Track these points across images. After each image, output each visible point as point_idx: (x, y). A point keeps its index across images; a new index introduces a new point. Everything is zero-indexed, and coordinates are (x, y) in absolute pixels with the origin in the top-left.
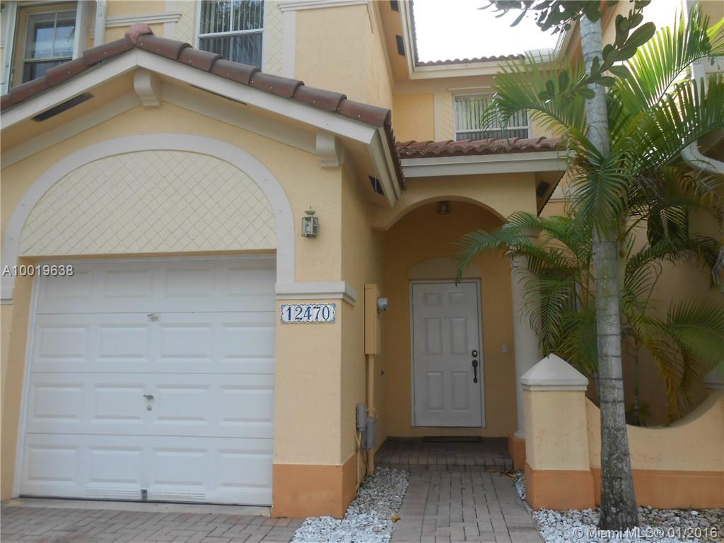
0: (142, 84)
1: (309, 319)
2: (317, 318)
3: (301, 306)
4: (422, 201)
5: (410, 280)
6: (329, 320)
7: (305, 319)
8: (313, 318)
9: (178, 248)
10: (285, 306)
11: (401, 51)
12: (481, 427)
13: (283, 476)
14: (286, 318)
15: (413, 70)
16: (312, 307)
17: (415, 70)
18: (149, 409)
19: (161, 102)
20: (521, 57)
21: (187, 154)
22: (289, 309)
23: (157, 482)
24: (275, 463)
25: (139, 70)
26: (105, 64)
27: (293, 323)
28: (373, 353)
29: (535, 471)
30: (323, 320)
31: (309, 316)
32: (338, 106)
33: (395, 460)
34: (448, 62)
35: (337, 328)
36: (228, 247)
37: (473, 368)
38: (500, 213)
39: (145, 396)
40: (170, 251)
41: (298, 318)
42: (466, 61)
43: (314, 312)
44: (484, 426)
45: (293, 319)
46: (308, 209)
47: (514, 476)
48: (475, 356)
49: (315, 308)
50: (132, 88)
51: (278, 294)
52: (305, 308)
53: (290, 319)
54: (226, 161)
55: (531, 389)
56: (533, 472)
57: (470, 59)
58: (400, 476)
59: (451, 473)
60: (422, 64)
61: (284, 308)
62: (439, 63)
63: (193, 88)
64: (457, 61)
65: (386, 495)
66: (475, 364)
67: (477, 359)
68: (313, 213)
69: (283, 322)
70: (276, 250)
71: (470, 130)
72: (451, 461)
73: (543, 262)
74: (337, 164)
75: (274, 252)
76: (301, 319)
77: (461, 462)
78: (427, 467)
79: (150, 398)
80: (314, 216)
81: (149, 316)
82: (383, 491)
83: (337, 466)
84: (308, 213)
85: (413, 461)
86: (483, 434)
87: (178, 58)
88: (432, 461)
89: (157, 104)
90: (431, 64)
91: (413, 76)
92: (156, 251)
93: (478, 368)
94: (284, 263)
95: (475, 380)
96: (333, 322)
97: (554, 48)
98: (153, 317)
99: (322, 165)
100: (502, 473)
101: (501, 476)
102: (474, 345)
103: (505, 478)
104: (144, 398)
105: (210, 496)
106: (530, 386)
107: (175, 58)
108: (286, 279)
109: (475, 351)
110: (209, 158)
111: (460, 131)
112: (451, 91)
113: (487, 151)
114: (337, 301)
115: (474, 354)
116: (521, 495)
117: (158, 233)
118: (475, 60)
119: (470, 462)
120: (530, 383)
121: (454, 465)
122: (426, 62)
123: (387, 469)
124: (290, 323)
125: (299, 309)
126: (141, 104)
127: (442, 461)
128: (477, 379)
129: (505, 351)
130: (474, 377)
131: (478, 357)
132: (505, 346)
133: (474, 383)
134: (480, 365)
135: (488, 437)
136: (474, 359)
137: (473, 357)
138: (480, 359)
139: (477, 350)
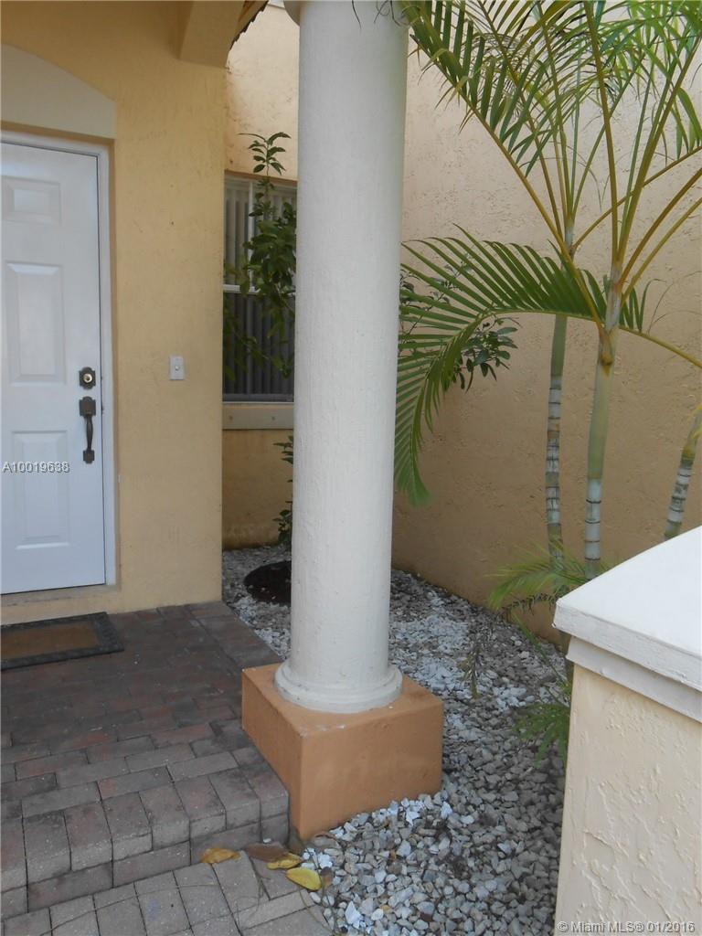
12: (103, 584)
37: (82, 420)
44: (114, 581)
48: (88, 385)
66: (87, 408)
67: (93, 393)
86: (111, 604)
93: (96, 420)
95: (89, 456)
102: (87, 348)
109: (89, 372)
119: (129, 845)
128: (93, 452)
129: (181, 375)
130: (85, 447)
131: (96, 389)
132: (179, 358)
133: (84, 463)
134: (104, 411)
135: (125, 614)
136: (83, 393)
137: (82, 388)
138: (102, 394)
139: (95, 368)
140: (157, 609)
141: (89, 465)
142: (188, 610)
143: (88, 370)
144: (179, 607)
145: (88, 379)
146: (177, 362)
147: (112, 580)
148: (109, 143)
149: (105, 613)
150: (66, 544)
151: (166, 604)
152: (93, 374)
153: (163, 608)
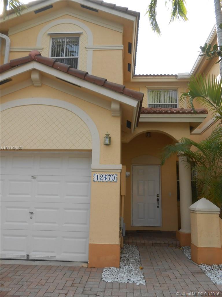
0: (35, 76)
1: (106, 180)
2: (109, 180)
3: (103, 175)
4: (143, 132)
5: (132, 164)
6: (114, 181)
7: (104, 180)
8: (107, 180)
9: (48, 148)
10: (95, 174)
11: (129, 70)
12: (160, 227)
13: (93, 249)
14: (96, 180)
15: (132, 78)
16: (107, 175)
17: (133, 78)
18: (31, 218)
19: (42, 84)
20: (176, 76)
21: (53, 107)
22: (97, 176)
23: (34, 251)
24: (90, 243)
25: (34, 70)
26: (20, 66)
27: (99, 182)
28: (124, 195)
29: (199, 247)
30: (112, 181)
31: (106, 179)
32: (123, 91)
33: (130, 241)
34: (147, 75)
35: (118, 184)
36: (70, 148)
37: (157, 202)
38: (175, 138)
39: (29, 212)
40: (44, 149)
41: (101, 180)
42: (154, 75)
43: (108, 177)
44: (161, 226)
45: (99, 180)
46: (107, 133)
47: (181, 248)
48: (158, 197)
49: (108, 175)
50: (31, 77)
51: (92, 169)
52: (104, 175)
53: (97, 180)
54: (70, 111)
55: (197, 212)
56: (197, 248)
57: (156, 75)
58: (134, 248)
59: (154, 247)
60: (136, 76)
61: (95, 175)
62: (143, 75)
63: (57, 79)
64: (150, 75)
65: (132, 256)
66: (158, 200)
68: (108, 135)
69: (94, 181)
70: (92, 150)
71: (154, 104)
72: (154, 242)
73: (193, 159)
74: (119, 115)
75: (91, 151)
76: (102, 180)
77: (158, 242)
78: (144, 244)
79: (32, 213)
80: (109, 136)
81: (32, 177)
82: (130, 255)
83: (117, 245)
84: (106, 135)
85: (138, 241)
86: (161, 230)
87: (53, 66)
88: (146, 241)
89: (40, 85)
90: (140, 75)
91: (132, 80)
92: (38, 148)
94: (95, 156)
95: (158, 207)
96: (116, 182)
97: (189, 73)
98: (34, 177)
99: (112, 115)
100: (176, 247)
101: (176, 248)
102: (158, 191)
103: (177, 249)
104: (29, 213)
105: (58, 258)
106: (196, 211)
107: (52, 66)
108: (96, 162)
109: (158, 194)
110: (63, 109)
111: (150, 104)
112: (147, 87)
113: (161, 113)
114: (118, 173)
115: (158, 196)
116: (188, 257)
117: (39, 141)
118: (158, 75)
120: (197, 210)
121: (156, 243)
122: (138, 75)
123: (127, 245)
124: (97, 182)
125: (101, 176)
126: (33, 85)
127: (150, 242)
130: (157, 205)
134: (160, 200)
136: (157, 198)
138: (160, 198)
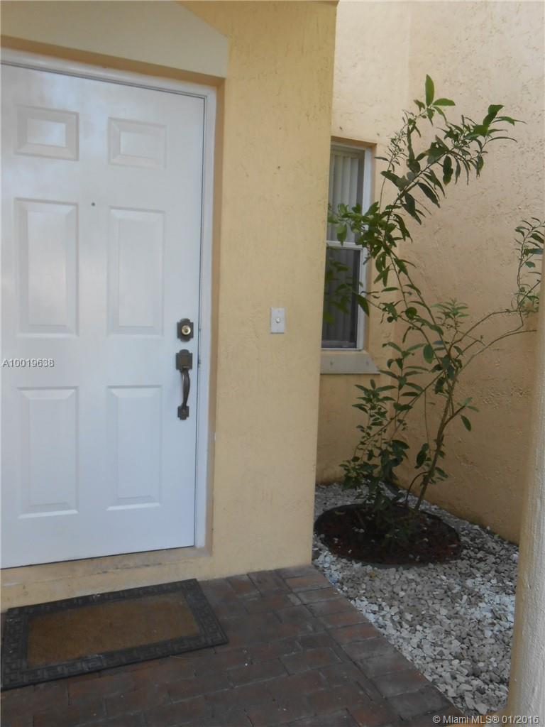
37: (177, 375)
44: (203, 544)
48: (186, 338)
66: (184, 362)
67: (190, 346)
93: (192, 373)
95: (183, 412)
102: (187, 299)
109: (188, 322)
115: (189, 336)
128: (188, 407)
129: (281, 327)
131: (193, 342)
132: (280, 309)
133: (179, 419)
134: (201, 365)
135: (215, 580)
136: (180, 346)
137: (179, 340)
139: (193, 319)
140: (248, 575)
141: (183, 422)
142: (279, 575)
143: (186, 322)
144: (270, 571)
145: (186, 331)
146: (278, 313)
147: (201, 542)
148: (218, 84)
149: (195, 580)
150: (157, 504)
151: (256, 569)
152: (191, 325)
153: (253, 573)
